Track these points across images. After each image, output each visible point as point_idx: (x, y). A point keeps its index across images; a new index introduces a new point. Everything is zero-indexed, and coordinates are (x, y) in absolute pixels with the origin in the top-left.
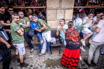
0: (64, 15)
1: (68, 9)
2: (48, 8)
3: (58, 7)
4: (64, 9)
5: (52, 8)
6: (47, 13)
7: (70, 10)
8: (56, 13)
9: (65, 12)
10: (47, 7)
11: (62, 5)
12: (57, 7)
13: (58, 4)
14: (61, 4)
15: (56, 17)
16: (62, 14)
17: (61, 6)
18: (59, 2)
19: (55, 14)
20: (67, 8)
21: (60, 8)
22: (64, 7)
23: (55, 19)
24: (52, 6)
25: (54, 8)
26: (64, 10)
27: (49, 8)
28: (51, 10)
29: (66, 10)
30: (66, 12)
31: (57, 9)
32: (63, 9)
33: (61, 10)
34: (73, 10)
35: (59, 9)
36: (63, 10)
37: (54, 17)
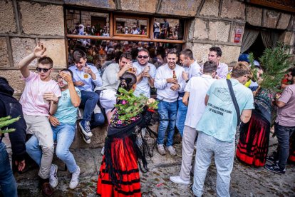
1: (46, 39)
3: (14, 30)
4: (35, 39)
7: (54, 41)
8: (10, 49)
11: (25, 25)
12: (8, 31)
13: (12, 21)
14: (20, 22)
15: (13, 62)
16: (29, 51)
17: (21, 28)
18: (12, 17)
19: (6, 52)
20: (43, 34)
21: (19, 35)
22: (32, 32)
23: (8, 66)
26: (33, 40)
31: (11, 37)
32: (32, 36)
33: (24, 40)
34: (63, 41)
35: (16, 35)
36: (31, 41)
37: (5, 58)
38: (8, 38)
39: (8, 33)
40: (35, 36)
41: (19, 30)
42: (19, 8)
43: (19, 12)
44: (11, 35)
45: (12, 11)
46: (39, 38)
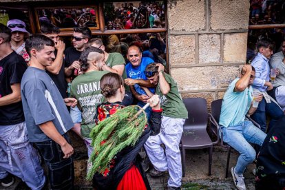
0: (222, 52)
1: (231, 33)
2: (171, 33)
3: (203, 27)
4: (220, 34)
5: (184, 30)
6: (170, 48)
7: (237, 35)
8: (197, 46)
9: (223, 43)
10: (171, 28)
11: (213, 21)
12: (198, 28)
13: (202, 18)
14: (210, 18)
15: (197, 56)
16: (213, 47)
17: (209, 25)
18: (203, 14)
19: (193, 49)
20: (228, 28)
21: (207, 31)
22: (219, 27)
23: (193, 63)
24: (183, 27)
25: (188, 30)
26: (219, 36)
27: (175, 33)
28: (182, 38)
29: (227, 36)
30: (227, 41)
31: (199, 34)
32: (218, 32)
33: (210, 36)
34: (246, 35)
35: (205, 32)
36: (216, 37)
37: (192, 56)
38: (197, 35)
39: (197, 31)
40: (221, 32)
41: (207, 27)
42: (210, 5)
43: (209, 8)
44: (200, 32)
45: (203, 8)
46: (225, 33)
